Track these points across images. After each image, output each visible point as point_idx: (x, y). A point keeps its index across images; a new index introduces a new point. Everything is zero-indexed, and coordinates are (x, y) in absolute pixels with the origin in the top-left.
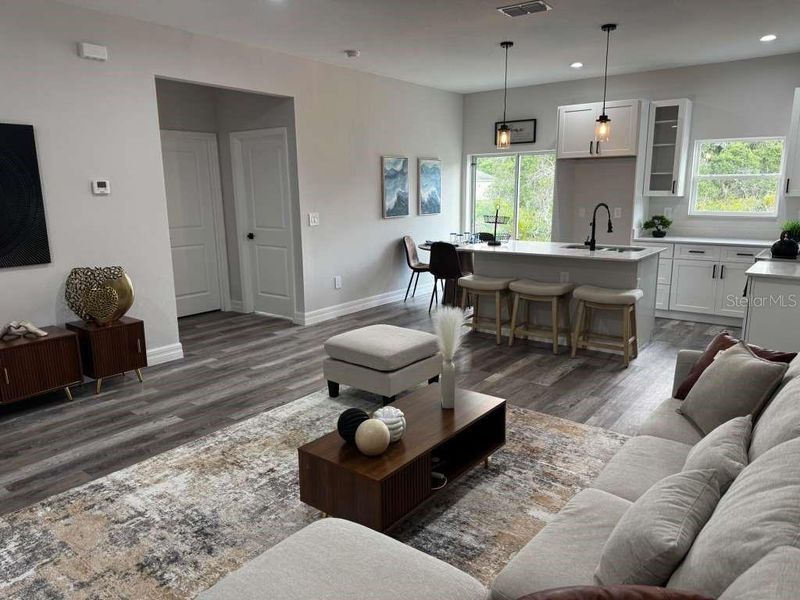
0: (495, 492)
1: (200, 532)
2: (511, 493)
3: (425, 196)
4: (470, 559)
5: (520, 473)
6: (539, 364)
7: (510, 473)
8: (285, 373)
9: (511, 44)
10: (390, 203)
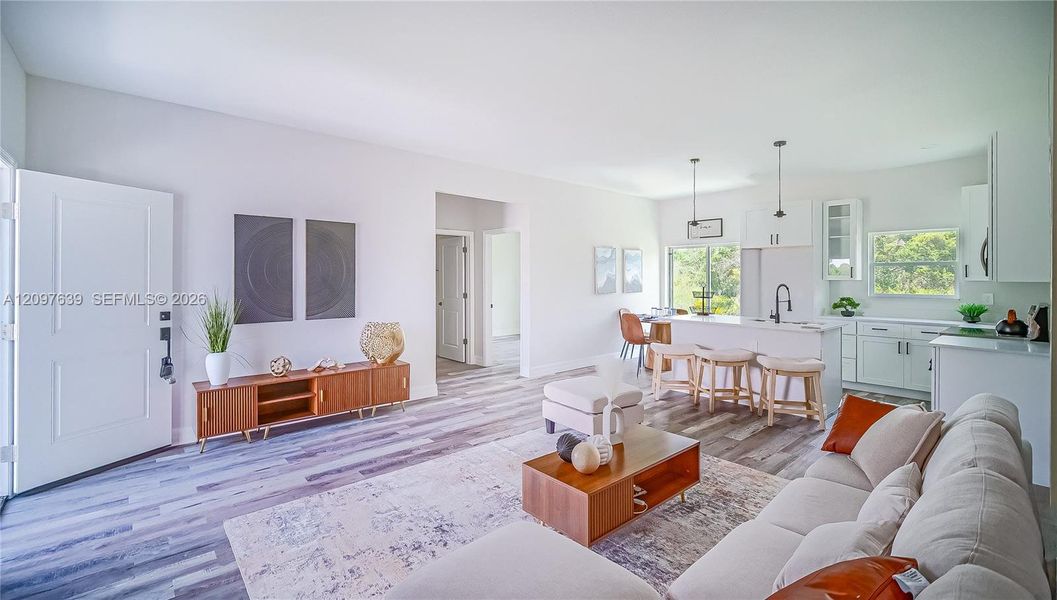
0: (689, 526)
1: (439, 528)
2: (704, 528)
3: (629, 278)
4: (665, 582)
5: (713, 512)
6: (733, 422)
7: (703, 511)
8: (513, 413)
9: (698, 160)
10: (601, 283)
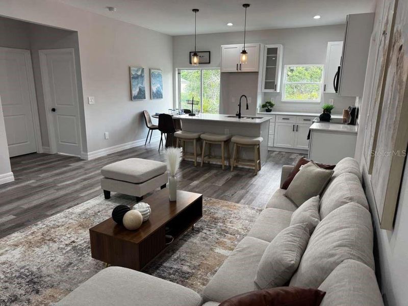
0: (198, 242)
1: (31, 282)
2: (206, 242)
3: (154, 89)
4: (187, 279)
5: (210, 231)
6: (216, 175)
7: (205, 231)
8: (78, 187)
10: (135, 92)
